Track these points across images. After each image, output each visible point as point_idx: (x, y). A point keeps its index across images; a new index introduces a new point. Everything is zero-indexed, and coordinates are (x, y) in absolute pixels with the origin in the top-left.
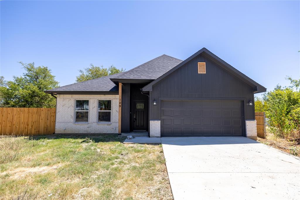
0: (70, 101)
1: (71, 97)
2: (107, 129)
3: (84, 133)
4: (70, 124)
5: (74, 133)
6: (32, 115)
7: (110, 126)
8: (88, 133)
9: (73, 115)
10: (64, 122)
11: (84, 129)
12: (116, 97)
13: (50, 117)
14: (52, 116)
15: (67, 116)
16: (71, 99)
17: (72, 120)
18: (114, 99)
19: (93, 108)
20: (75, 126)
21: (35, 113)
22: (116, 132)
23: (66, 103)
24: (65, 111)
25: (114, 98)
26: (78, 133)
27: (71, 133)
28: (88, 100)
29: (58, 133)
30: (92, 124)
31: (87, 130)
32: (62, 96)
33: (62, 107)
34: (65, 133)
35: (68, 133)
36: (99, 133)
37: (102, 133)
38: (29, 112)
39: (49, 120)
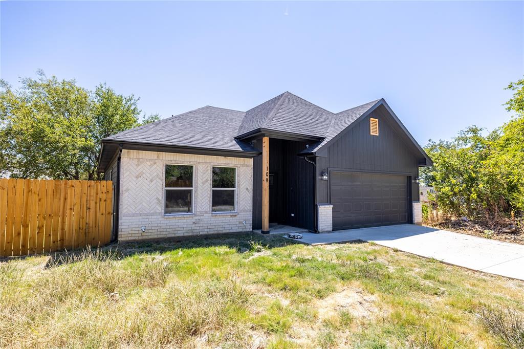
0: (155, 166)
1: (156, 157)
2: (229, 223)
3: (186, 234)
4: (155, 217)
5: (164, 236)
6: (40, 200)
7: (236, 218)
8: (195, 234)
9: (160, 198)
10: (141, 215)
11: (186, 226)
12: (246, 164)
13: (96, 203)
14: (100, 200)
15: (148, 199)
16: (157, 161)
17: (160, 209)
18: (243, 166)
19: (203, 183)
20: (166, 222)
21: (50, 192)
22: (246, 228)
23: (144, 171)
24: (144, 188)
25: (242, 164)
26: (173, 235)
27: (158, 237)
28: (192, 167)
29: (127, 239)
30: (203, 216)
31: (193, 229)
32: (134, 153)
33: (135, 179)
34: (144, 238)
35: (151, 239)
36: (216, 232)
37: (220, 232)
38: (29, 191)
39: (91, 210)
